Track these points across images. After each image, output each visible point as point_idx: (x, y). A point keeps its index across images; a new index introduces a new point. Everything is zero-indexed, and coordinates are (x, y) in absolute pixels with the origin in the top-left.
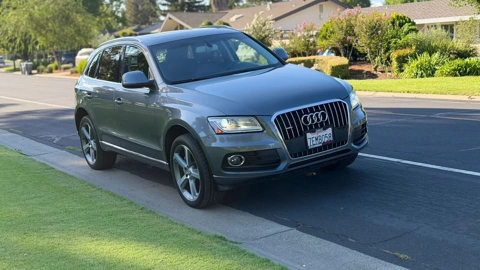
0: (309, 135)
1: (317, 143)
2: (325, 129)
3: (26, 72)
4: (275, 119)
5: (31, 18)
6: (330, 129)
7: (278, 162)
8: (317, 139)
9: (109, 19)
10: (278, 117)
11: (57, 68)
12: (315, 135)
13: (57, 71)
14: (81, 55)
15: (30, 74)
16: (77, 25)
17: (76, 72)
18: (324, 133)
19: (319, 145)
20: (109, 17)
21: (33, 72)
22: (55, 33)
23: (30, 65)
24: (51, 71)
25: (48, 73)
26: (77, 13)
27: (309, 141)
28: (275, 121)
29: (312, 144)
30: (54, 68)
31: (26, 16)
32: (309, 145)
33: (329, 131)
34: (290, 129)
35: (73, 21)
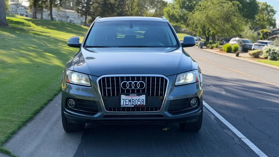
0: (123, 97)
1: (130, 104)
2: (139, 95)
3: (200, 47)
4: (100, 80)
5: (207, 17)
6: (144, 96)
7: (96, 112)
8: (130, 101)
9: (265, 23)
10: (103, 78)
11: (217, 47)
12: (129, 98)
13: (216, 48)
14: (232, 41)
15: (202, 48)
16: (233, 23)
17: (222, 50)
18: (137, 98)
19: (131, 106)
20: (265, 21)
21: (203, 47)
22: (220, 27)
23: (203, 43)
24: (212, 48)
25: (210, 48)
26: (234, 16)
27: (122, 101)
28: (100, 81)
29: (125, 104)
30: (215, 47)
31: (205, 15)
32: (122, 104)
33: (143, 97)
34: (110, 89)
35: (231, 21)
